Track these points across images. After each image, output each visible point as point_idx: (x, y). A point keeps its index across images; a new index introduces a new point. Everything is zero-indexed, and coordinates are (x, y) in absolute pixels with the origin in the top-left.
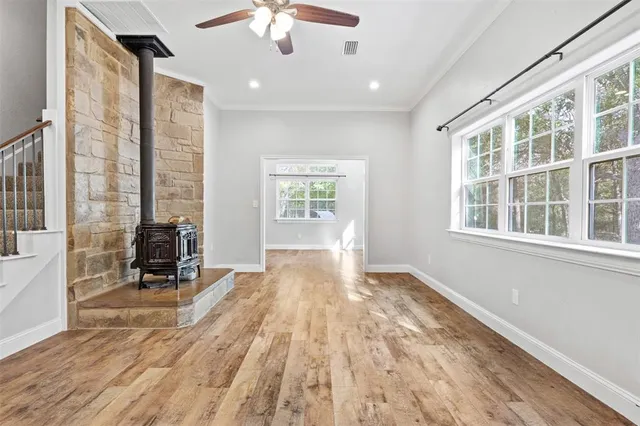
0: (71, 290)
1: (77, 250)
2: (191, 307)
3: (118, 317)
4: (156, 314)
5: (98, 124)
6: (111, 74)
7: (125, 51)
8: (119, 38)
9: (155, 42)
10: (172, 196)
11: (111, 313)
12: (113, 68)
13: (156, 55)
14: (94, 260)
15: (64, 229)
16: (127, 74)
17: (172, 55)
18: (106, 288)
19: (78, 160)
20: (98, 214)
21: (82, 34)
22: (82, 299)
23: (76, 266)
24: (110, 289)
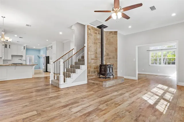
0: (88, 76)
1: (89, 69)
2: (106, 83)
3: (94, 83)
4: (99, 83)
5: (93, 45)
6: (95, 34)
7: (99, 29)
8: (97, 27)
9: (103, 26)
10: (110, 58)
11: (93, 82)
12: (96, 33)
13: (104, 28)
14: (92, 71)
15: (87, 65)
16: (99, 33)
17: (107, 27)
18: (94, 77)
19: (89, 52)
20: (93, 62)
21: (90, 29)
22: (89, 78)
23: (89, 72)
24: (95, 77)
